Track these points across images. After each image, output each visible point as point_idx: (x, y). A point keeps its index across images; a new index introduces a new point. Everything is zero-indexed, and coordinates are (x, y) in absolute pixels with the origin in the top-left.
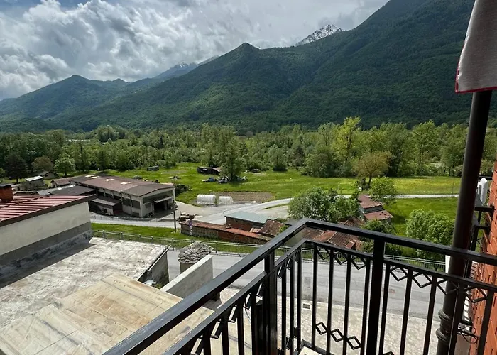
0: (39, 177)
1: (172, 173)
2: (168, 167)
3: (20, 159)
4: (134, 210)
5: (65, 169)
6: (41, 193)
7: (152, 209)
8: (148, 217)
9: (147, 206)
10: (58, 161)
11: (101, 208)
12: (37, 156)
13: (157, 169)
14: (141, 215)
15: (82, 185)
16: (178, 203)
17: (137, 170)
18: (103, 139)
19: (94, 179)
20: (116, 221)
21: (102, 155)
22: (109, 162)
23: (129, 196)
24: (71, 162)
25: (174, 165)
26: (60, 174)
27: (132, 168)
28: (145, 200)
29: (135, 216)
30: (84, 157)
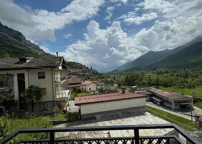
0: (136, 86)
1: (192, 91)
2: (190, 87)
3: (131, 80)
4: (169, 105)
5: (144, 85)
6: (136, 92)
7: (178, 107)
8: (176, 110)
9: (176, 105)
10: (142, 82)
11: (155, 101)
12: (136, 79)
13: (183, 88)
14: (173, 108)
15: (149, 91)
16: (195, 107)
17: (172, 87)
18: (158, 74)
19: (153, 89)
20: (160, 108)
21: (157, 80)
22: (160, 83)
23: (167, 98)
24: (146, 82)
25: (194, 87)
26: (142, 86)
27: (170, 86)
28: (175, 102)
29: (170, 108)
30: (150, 80)
